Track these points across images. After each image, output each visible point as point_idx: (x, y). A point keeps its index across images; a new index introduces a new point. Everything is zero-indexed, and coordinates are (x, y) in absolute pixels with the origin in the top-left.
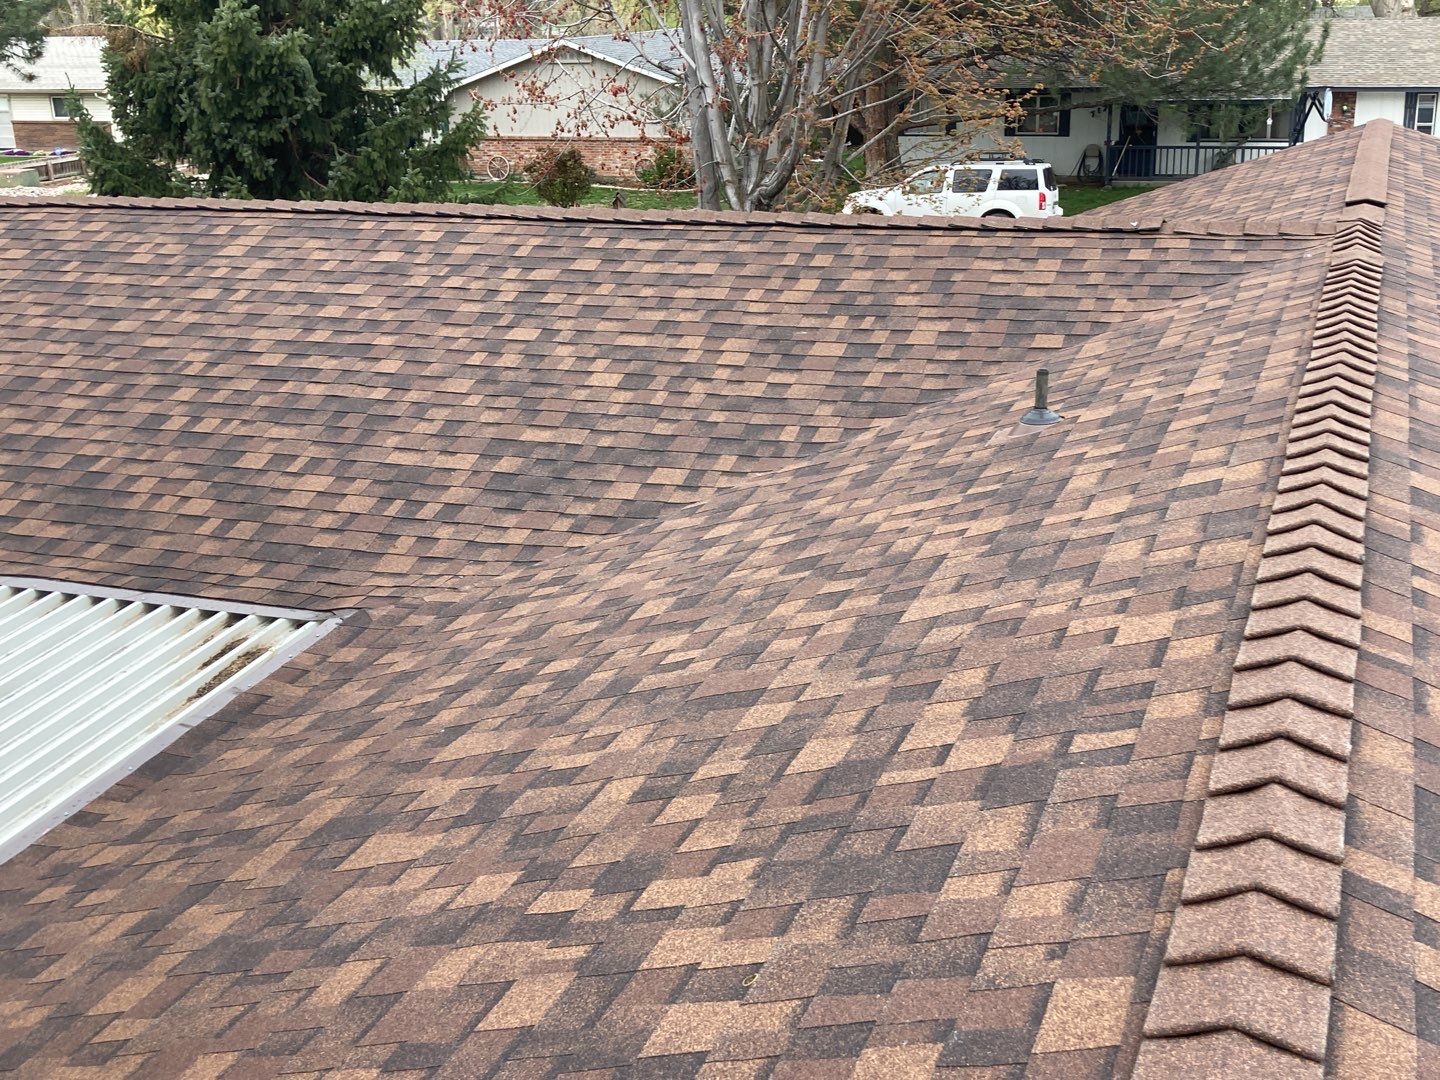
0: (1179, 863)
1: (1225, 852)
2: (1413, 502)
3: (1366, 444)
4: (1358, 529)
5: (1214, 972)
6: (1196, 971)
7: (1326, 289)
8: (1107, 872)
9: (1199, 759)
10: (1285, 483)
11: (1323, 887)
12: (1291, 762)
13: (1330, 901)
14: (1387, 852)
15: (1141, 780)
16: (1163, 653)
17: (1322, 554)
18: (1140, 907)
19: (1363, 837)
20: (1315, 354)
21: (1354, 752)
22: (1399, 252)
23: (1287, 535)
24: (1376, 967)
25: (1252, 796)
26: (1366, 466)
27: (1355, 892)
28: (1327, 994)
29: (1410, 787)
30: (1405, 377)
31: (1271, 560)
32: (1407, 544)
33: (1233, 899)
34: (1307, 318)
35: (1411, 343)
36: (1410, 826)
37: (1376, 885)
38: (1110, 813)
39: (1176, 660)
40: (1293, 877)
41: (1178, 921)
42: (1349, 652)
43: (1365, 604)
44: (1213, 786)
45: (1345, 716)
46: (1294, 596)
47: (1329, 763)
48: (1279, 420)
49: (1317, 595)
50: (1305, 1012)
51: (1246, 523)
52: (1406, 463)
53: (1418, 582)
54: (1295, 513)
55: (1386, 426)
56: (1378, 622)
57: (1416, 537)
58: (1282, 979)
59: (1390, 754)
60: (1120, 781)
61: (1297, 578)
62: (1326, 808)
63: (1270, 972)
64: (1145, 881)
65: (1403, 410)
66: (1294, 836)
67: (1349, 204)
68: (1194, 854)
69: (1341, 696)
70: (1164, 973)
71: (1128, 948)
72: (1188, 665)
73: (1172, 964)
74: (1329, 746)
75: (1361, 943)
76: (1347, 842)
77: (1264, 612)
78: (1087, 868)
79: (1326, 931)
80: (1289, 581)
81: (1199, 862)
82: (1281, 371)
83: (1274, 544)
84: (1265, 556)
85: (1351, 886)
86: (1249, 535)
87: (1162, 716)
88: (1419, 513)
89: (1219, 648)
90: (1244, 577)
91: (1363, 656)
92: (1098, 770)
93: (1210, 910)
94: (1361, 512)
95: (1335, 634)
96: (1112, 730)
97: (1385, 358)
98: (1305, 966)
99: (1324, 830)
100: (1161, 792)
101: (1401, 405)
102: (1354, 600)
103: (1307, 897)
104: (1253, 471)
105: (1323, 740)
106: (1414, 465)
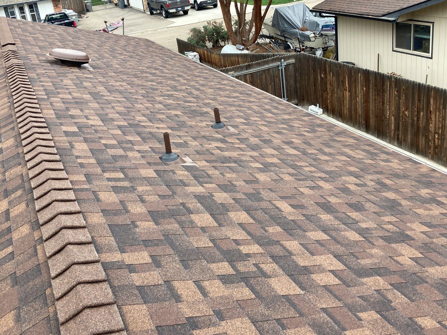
0: (48, 286)
1: (62, 275)
2: (66, 136)
3: (44, 122)
4: (54, 150)
5: (78, 319)
6: (72, 321)
7: (8, 75)
8: (24, 301)
9: (38, 247)
10: (24, 143)
11: (97, 272)
12: (70, 236)
13: (102, 275)
14: (110, 250)
15: (22, 263)
16: (9, 215)
17: (47, 163)
18: (42, 308)
19: (101, 249)
20: (14, 97)
21: (86, 223)
22: (26, 58)
23: (33, 160)
24: (124, 288)
25: (62, 252)
26: (47, 129)
27: (107, 268)
28: (115, 306)
29: (107, 226)
30: (46, 97)
31: (32, 170)
32: (70, 150)
33: (73, 291)
34: (6, 86)
35: (43, 86)
36: (112, 239)
37: (112, 262)
38: (15, 280)
39: (14, 216)
40: (88, 273)
41: (58, 307)
42: (70, 191)
43: (67, 174)
44: (48, 255)
45: (79, 212)
46: (45, 180)
47: (81, 230)
48: (12, 122)
49: (52, 176)
50: (112, 316)
51: (17, 160)
52: (58, 124)
53: (79, 161)
54: (32, 152)
55: (47, 114)
56: (75, 178)
57: (72, 147)
58: (100, 309)
59: (97, 219)
60: (14, 267)
61: (43, 173)
62: (87, 245)
63: (96, 309)
64: (39, 298)
65: (50, 108)
66: (82, 260)
67: (3, 46)
68: (52, 281)
69: (74, 207)
70: (61, 328)
71: (44, 325)
72: (19, 216)
73: (63, 324)
74: (79, 225)
75: (116, 283)
76: (98, 253)
77: (38, 188)
78: (16, 303)
79: (105, 285)
80: (41, 175)
81: (55, 283)
82: (5, 106)
83: (30, 165)
84: (29, 169)
85: (106, 266)
86: (20, 164)
87: (19, 237)
88: (69, 139)
89: (27, 205)
90: (25, 179)
91: (75, 190)
92: (4, 266)
93: (66, 298)
94: (53, 145)
95: (64, 187)
96: (3, 250)
97: (37, 93)
98: (105, 301)
99: (89, 253)
100: (30, 264)
101: (49, 106)
102: (64, 173)
103: (95, 278)
104: (11, 142)
105: (76, 224)
106: (61, 124)
